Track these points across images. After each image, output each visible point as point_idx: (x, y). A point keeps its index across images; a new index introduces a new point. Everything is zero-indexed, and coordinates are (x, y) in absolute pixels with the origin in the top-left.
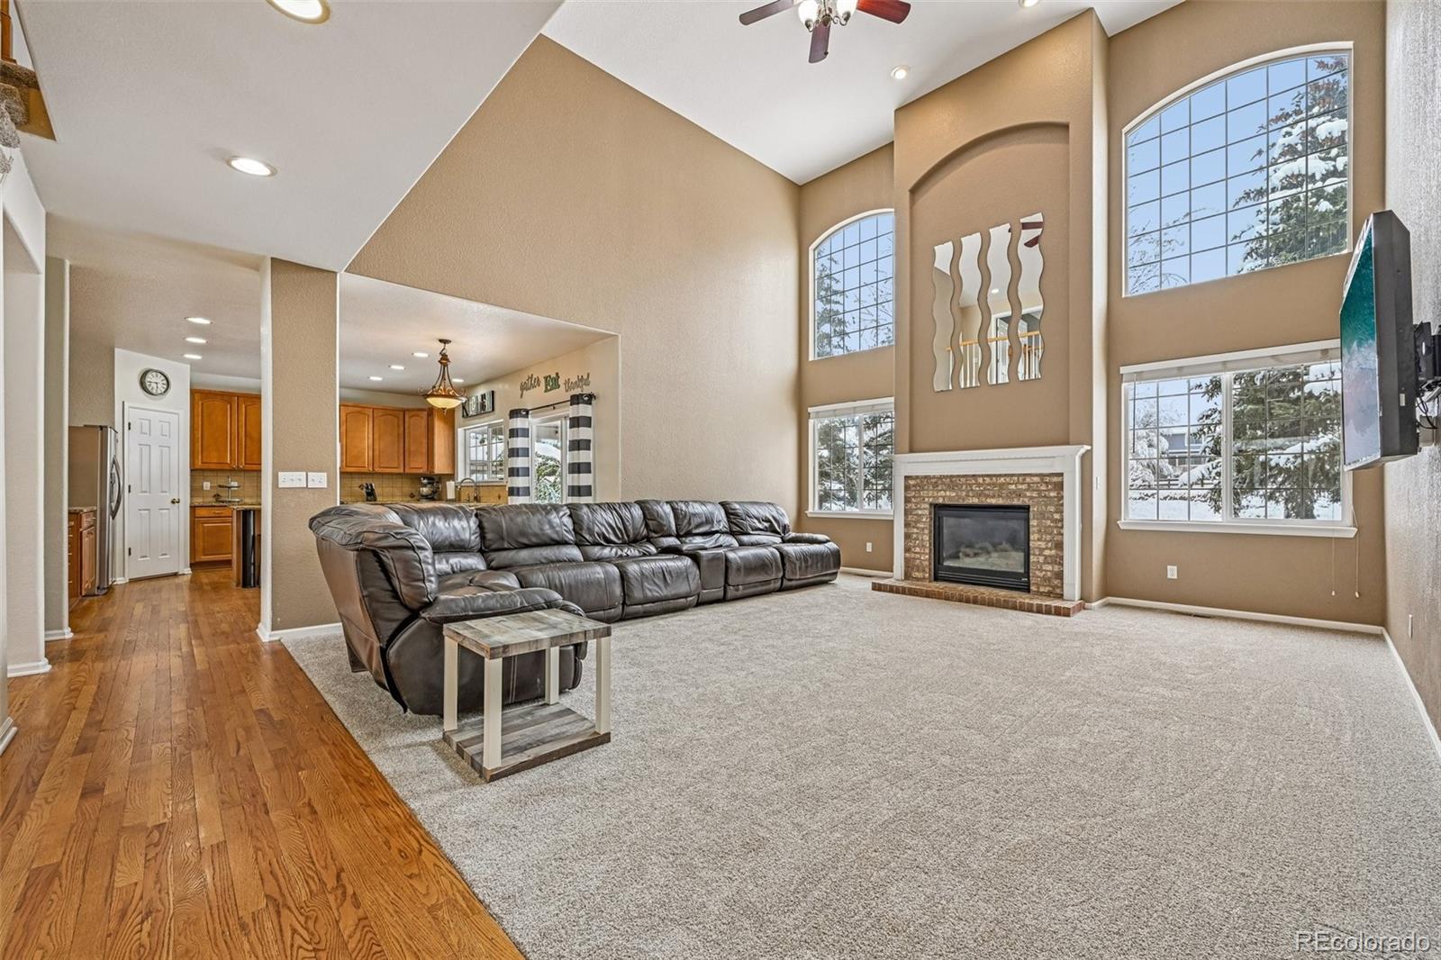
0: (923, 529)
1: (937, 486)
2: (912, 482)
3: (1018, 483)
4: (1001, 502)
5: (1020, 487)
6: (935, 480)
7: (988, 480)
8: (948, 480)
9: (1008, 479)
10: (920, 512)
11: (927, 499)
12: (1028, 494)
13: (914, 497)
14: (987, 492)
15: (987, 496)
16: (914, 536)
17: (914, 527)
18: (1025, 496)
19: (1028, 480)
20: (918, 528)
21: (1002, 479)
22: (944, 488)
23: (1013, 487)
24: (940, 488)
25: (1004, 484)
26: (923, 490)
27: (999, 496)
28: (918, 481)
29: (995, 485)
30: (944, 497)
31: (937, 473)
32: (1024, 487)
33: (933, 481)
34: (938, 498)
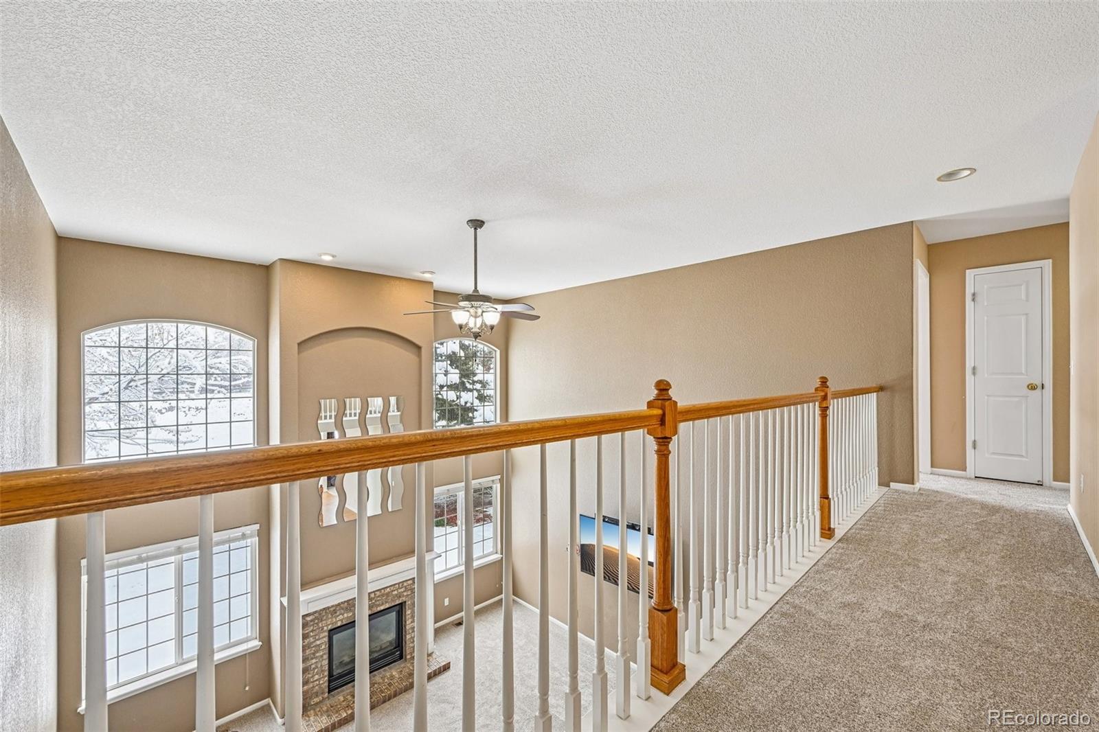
0: (322, 656)
1: (336, 613)
2: (308, 619)
3: (399, 588)
4: (387, 606)
5: (400, 591)
6: (334, 608)
7: (378, 593)
8: (346, 604)
9: (392, 588)
10: (318, 642)
11: (325, 628)
12: (405, 594)
13: (312, 631)
14: (378, 603)
15: (379, 605)
16: (313, 666)
17: (312, 659)
18: (403, 596)
19: (405, 584)
20: (316, 658)
21: (388, 589)
22: (342, 611)
23: (396, 592)
24: (338, 614)
25: (389, 592)
26: (322, 621)
27: (386, 602)
28: (316, 615)
29: (383, 595)
30: (342, 620)
31: (336, 603)
32: (402, 590)
33: (332, 609)
34: (336, 622)
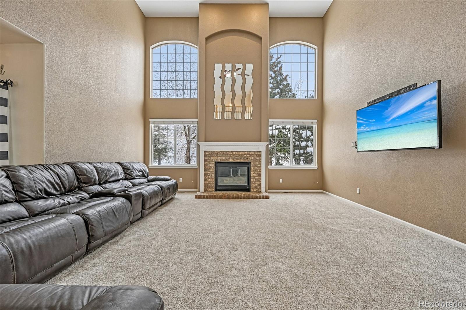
0: (212, 172)
1: (218, 155)
2: (207, 153)
3: (247, 154)
4: (241, 161)
5: (248, 156)
6: (217, 153)
7: (237, 153)
8: (222, 153)
9: (244, 153)
10: (211, 165)
11: (213, 160)
12: (250, 158)
13: (208, 159)
14: (236, 157)
15: (237, 159)
16: (208, 174)
17: (208, 171)
18: (249, 159)
19: (250, 153)
20: (210, 171)
21: (242, 153)
22: (221, 156)
23: (245, 156)
24: (219, 156)
25: (242, 155)
26: (212, 156)
27: (241, 159)
28: (210, 153)
29: (239, 155)
30: (220, 159)
31: (218, 150)
32: (249, 156)
33: (216, 153)
34: (218, 159)
